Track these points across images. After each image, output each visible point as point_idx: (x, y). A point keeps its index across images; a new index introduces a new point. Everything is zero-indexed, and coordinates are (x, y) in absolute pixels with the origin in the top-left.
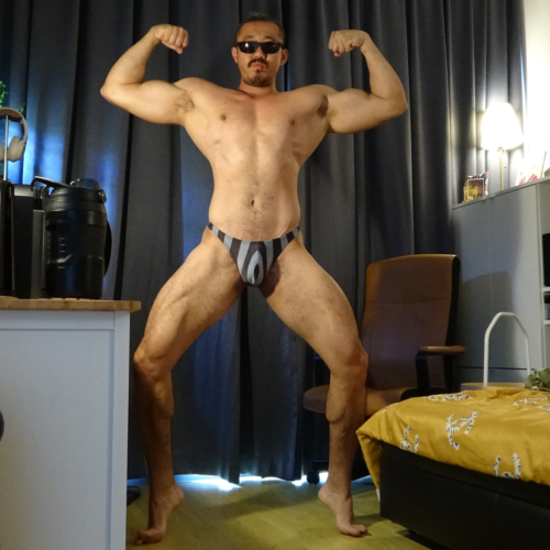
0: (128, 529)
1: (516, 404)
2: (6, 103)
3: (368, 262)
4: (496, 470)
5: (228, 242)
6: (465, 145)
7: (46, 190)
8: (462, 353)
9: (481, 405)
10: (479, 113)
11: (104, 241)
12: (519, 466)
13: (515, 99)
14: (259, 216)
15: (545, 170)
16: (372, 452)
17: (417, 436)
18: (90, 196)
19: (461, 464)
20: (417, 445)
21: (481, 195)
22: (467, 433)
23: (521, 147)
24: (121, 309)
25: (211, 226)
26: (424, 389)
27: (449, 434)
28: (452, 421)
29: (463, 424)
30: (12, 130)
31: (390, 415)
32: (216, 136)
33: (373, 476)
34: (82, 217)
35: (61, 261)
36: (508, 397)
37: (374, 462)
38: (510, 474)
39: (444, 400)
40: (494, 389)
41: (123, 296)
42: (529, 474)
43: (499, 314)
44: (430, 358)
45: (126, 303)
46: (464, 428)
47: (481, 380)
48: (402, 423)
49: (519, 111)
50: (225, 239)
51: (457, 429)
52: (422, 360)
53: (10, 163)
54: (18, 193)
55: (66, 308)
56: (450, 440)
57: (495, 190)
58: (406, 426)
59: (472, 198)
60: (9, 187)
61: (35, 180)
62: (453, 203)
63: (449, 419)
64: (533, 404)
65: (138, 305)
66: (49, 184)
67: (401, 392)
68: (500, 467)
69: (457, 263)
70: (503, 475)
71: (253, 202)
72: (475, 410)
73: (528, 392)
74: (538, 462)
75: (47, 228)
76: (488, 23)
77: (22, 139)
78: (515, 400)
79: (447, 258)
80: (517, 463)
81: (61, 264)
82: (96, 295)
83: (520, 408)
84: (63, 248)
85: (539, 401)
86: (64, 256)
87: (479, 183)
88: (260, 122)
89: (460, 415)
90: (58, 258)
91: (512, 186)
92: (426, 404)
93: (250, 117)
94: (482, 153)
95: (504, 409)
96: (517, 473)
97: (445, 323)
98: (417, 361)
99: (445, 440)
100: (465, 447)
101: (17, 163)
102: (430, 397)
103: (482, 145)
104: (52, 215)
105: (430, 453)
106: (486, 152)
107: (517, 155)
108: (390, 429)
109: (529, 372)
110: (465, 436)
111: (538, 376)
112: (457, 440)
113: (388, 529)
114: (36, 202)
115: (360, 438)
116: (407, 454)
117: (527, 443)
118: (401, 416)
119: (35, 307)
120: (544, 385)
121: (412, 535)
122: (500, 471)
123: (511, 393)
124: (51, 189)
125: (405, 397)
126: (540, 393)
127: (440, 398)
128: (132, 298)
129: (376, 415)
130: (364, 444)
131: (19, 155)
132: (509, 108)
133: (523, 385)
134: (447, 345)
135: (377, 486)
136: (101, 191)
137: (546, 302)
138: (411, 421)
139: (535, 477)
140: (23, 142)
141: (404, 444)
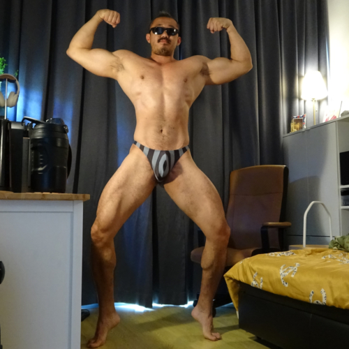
0: (82, 335)
1: (323, 258)
2: (6, 71)
3: (231, 170)
4: (311, 300)
5: (146, 151)
6: (291, 97)
7: (31, 125)
8: (290, 226)
9: (301, 259)
10: (300, 77)
11: (67, 157)
12: (325, 296)
13: (323, 69)
14: (166, 138)
15: (341, 113)
16: (234, 288)
17: (262, 278)
18: (59, 129)
19: (289, 295)
20: (262, 284)
21: (301, 128)
22: (292, 276)
23: (326, 99)
24: (78, 199)
25: (135, 143)
26: (266, 249)
27: (282, 277)
28: (284, 269)
29: (290, 271)
30: (10, 88)
31: (245, 265)
32: (138, 90)
33: (234, 303)
34: (54, 142)
35: (40, 169)
36: (318, 254)
37: (235, 294)
38: (319, 302)
39: (278, 256)
40: (310, 249)
41: (79, 191)
42: (331, 302)
43: (313, 202)
44: (269, 230)
45: (80, 196)
46: (291, 273)
47: (302, 244)
48: (252, 270)
49: (325, 76)
50: (145, 149)
51: (287, 274)
52: (265, 230)
53: (8, 108)
54: (14, 127)
55: (43, 198)
56: (282, 281)
57: (311, 125)
58: (255, 272)
59: (296, 130)
60: (8, 123)
61: (24, 119)
62: (284, 133)
63: (282, 267)
64: (334, 258)
65: (88, 196)
66: (33, 121)
67: (252, 251)
68: (313, 297)
69: (286, 170)
70: (315, 302)
71: (162, 131)
72: (298, 262)
73: (330, 251)
74: (337, 294)
75: (32, 149)
76: (306, 21)
77: (16, 93)
78: (323, 256)
79: (281, 168)
80: (324, 295)
81: (41, 171)
82: (62, 190)
83: (326, 261)
84: (41, 161)
85: (337, 256)
86: (42, 166)
87: (300, 121)
88: (166, 81)
89: (288, 265)
90: (38, 167)
91: (321, 122)
92: (267, 258)
93: (159, 78)
94: (302, 102)
95: (316, 261)
96: (324, 301)
97: (279, 208)
98: (262, 232)
99: (279, 280)
100: (291, 285)
101: (13, 108)
102: (270, 254)
103: (302, 97)
104: (35, 141)
105: (270, 289)
106: (305, 101)
107: (324, 104)
108: (245, 274)
109: (331, 239)
110: (291, 278)
111: (337, 241)
112: (286, 281)
113: (244, 336)
114: (25, 133)
115: (226, 279)
116: (256, 289)
117: (330, 283)
118: (252, 266)
119: (24, 198)
120: (341, 247)
121: (259, 340)
122: (313, 300)
123: (320, 252)
124: (34, 124)
125: (254, 254)
126: (338, 252)
127: (276, 255)
128: (84, 192)
129: (236, 265)
130: (229, 283)
131: (14, 104)
132: (319, 74)
133: (328, 246)
134: (280, 221)
135: (237, 309)
136: (65, 126)
137: (342, 195)
138: (258, 269)
139: (335, 304)
140: (17, 95)
141: (254, 283)
